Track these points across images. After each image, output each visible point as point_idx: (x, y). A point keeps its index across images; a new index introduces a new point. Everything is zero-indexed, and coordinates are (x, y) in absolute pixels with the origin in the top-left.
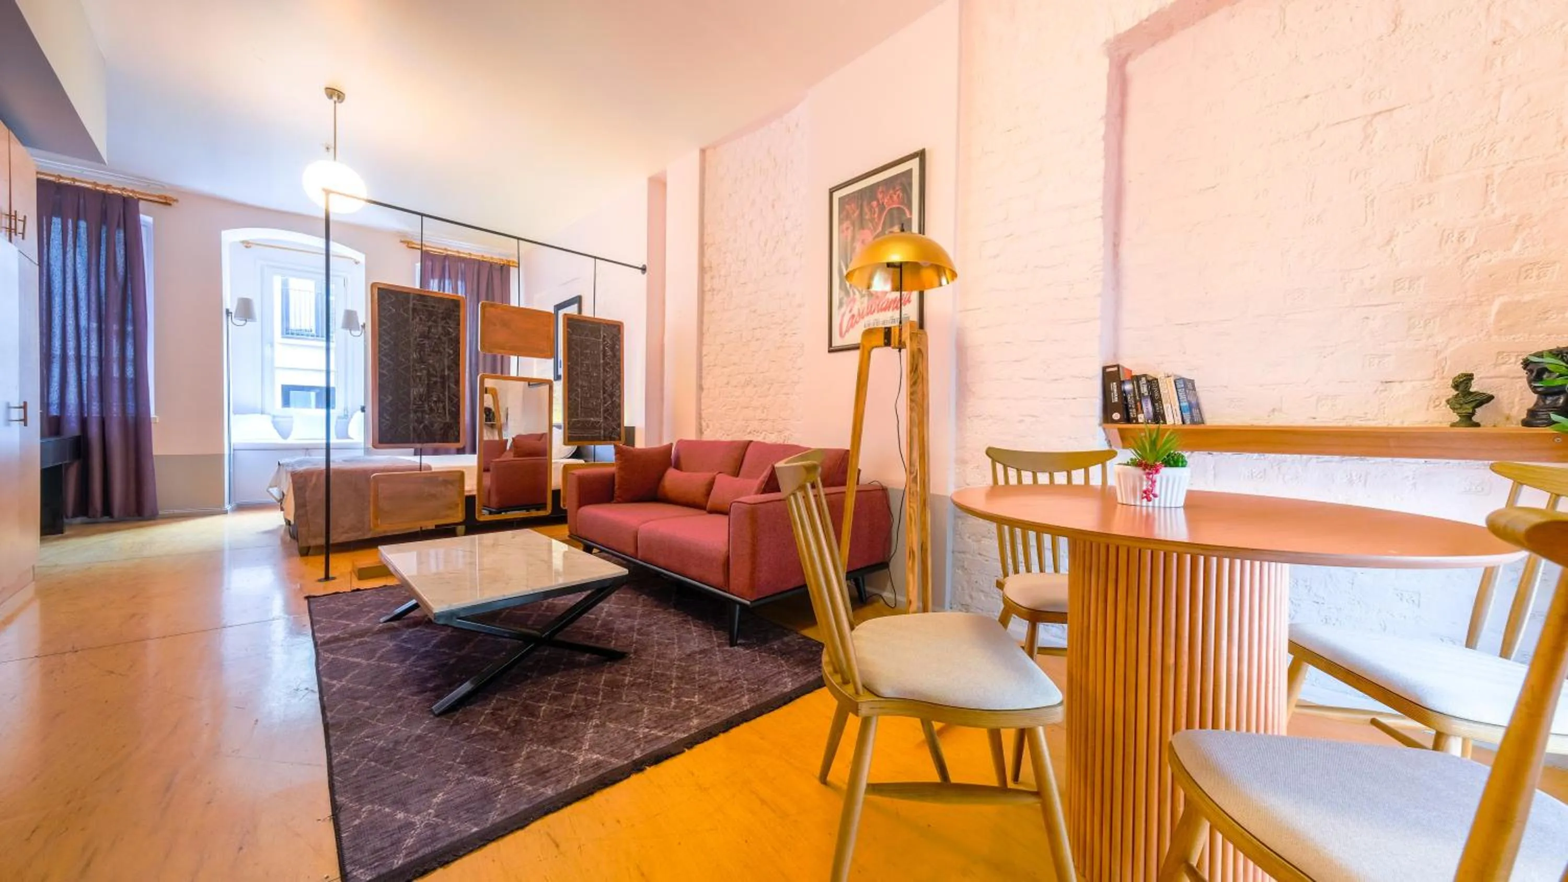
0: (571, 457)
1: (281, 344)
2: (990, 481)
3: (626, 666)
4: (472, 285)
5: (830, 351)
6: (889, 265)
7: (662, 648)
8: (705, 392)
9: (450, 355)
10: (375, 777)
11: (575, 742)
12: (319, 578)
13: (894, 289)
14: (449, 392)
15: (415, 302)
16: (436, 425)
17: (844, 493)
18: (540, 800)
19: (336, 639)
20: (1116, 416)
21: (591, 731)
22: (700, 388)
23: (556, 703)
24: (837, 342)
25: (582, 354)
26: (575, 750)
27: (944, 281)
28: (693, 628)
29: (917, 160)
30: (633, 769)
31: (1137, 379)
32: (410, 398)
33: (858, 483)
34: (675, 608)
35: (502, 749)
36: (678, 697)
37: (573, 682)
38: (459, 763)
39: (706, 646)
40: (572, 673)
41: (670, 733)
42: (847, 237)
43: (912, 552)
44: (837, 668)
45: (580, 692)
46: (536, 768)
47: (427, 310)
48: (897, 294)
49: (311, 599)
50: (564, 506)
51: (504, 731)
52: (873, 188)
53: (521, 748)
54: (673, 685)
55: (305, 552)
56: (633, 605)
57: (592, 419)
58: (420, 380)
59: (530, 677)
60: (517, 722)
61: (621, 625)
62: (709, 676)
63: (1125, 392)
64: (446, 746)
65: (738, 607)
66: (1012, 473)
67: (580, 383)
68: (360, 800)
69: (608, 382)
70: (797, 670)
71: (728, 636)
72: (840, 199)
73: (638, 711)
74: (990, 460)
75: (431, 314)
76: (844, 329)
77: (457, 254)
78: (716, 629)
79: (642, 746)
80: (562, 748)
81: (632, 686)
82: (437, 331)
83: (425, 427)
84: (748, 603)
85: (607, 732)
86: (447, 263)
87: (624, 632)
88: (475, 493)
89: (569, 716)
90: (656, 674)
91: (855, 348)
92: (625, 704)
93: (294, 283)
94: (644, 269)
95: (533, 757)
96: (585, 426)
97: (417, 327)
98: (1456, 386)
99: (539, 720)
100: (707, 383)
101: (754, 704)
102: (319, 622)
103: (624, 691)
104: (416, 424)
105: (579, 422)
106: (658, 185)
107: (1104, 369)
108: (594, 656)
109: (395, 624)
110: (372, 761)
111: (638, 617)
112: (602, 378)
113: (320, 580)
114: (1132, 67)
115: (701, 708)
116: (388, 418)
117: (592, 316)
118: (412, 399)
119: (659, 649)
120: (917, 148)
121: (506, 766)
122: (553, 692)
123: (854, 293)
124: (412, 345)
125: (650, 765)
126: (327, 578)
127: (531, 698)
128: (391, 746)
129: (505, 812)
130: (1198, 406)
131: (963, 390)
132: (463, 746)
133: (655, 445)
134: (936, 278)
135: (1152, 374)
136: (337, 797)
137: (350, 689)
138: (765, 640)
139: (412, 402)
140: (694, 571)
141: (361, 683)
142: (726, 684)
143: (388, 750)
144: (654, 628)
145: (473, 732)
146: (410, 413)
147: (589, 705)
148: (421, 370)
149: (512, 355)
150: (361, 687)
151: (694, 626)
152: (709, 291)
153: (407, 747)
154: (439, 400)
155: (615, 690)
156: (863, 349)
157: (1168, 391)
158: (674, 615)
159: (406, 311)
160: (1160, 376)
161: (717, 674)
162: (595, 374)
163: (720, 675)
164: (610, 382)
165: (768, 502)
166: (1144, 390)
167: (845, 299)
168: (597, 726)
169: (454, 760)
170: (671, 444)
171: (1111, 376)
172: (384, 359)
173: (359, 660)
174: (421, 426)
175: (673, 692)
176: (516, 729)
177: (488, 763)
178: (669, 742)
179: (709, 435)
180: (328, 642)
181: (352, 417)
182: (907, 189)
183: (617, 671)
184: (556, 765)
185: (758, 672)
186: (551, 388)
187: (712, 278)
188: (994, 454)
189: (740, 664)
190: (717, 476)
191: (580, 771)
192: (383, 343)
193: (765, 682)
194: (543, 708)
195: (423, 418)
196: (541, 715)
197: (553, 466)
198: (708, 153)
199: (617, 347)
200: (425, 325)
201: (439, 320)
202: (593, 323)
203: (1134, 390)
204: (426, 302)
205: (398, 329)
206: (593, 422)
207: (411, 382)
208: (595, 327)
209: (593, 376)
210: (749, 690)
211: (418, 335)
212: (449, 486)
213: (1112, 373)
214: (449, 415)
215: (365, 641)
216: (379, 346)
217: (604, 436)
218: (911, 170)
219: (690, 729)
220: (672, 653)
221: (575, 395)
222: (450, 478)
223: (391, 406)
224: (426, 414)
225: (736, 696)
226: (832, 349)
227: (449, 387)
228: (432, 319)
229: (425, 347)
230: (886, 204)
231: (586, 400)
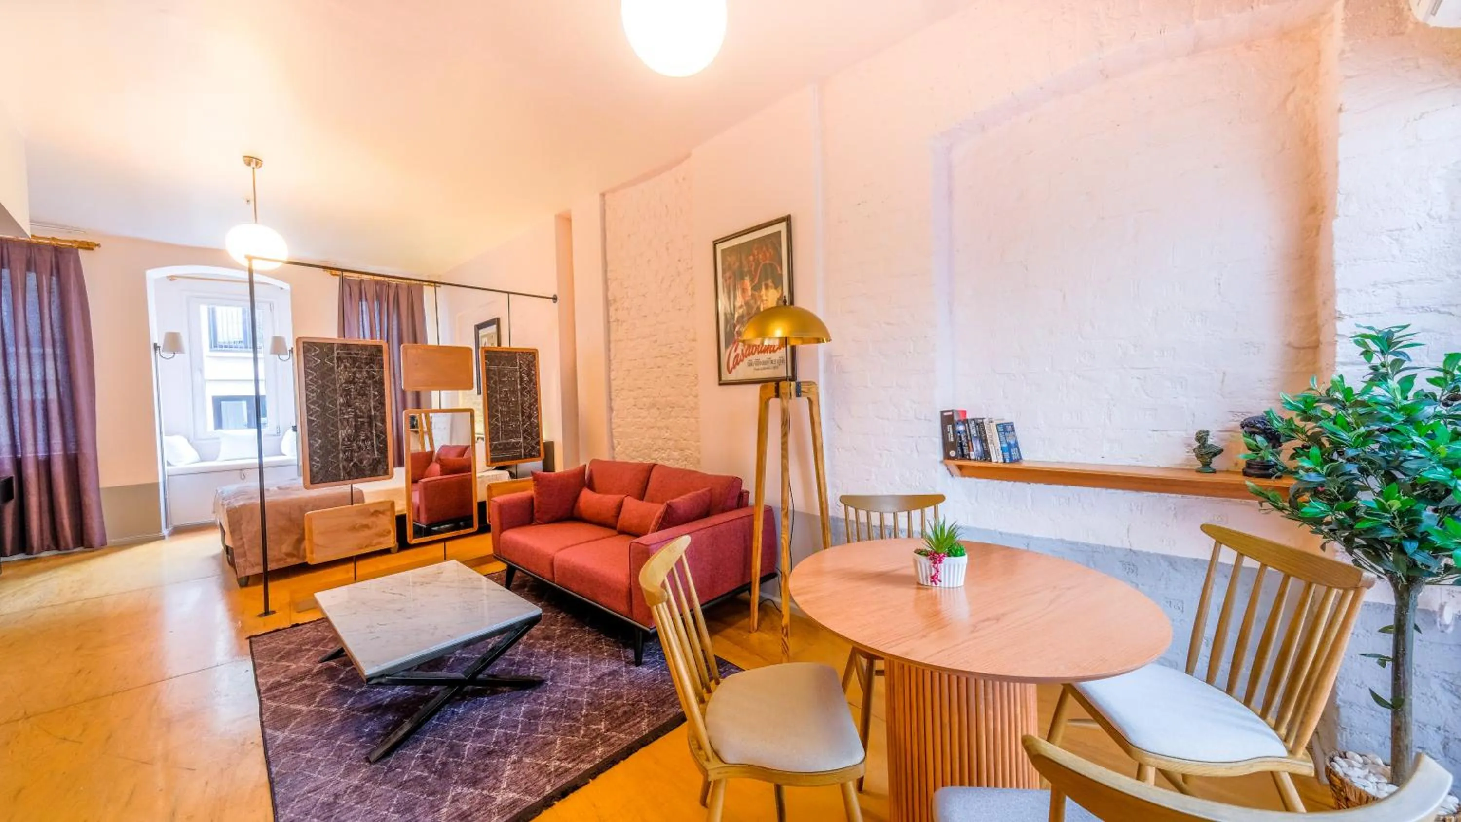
1: (210, 357)
3: (543, 694)
5: (720, 384)
7: (576, 671)
8: (615, 412)
9: (375, 396)
11: (495, 781)
12: (261, 613)
14: (376, 431)
15: (339, 351)
16: (365, 462)
19: (278, 685)
20: (952, 453)
21: (509, 767)
22: (611, 409)
23: (480, 740)
24: (725, 376)
25: (501, 382)
26: (494, 790)
28: (605, 648)
29: (784, 224)
30: (544, 806)
31: (968, 422)
32: (338, 440)
34: (590, 627)
35: (429, 795)
36: (586, 725)
37: (496, 715)
38: (392, 813)
39: (615, 666)
40: (495, 706)
41: (577, 764)
45: (501, 726)
46: (459, 812)
47: (351, 358)
49: (253, 639)
50: (490, 521)
51: (433, 775)
52: (749, 244)
53: (447, 793)
54: (584, 712)
55: (245, 582)
56: (552, 625)
57: (513, 440)
58: (348, 423)
59: (457, 714)
60: (444, 764)
61: (540, 648)
62: (615, 700)
63: (959, 432)
64: (381, 795)
65: (641, 633)
67: (500, 408)
69: (526, 405)
71: (634, 656)
73: (552, 743)
74: (842, 505)
75: (354, 361)
76: (731, 366)
78: (624, 646)
79: (553, 781)
80: (483, 789)
81: (547, 715)
82: (361, 376)
83: (355, 464)
84: (648, 629)
85: (523, 768)
87: (542, 656)
88: (405, 512)
89: (491, 753)
90: (569, 701)
91: (741, 382)
92: (540, 736)
93: (220, 311)
94: (555, 299)
95: (458, 800)
96: (507, 448)
97: (341, 375)
98: (1197, 441)
99: (463, 761)
100: (615, 405)
101: (652, 728)
102: (261, 665)
103: (541, 721)
104: (345, 463)
105: (500, 444)
106: (565, 221)
107: (942, 412)
109: (333, 662)
111: (556, 638)
112: (520, 402)
113: (260, 616)
115: (606, 736)
116: (318, 460)
117: (508, 346)
118: (341, 440)
119: (573, 673)
120: (784, 214)
121: (434, 813)
122: (477, 728)
124: (338, 391)
125: (559, 799)
126: (267, 612)
127: (457, 736)
128: (331, 799)
130: (1016, 445)
132: (395, 795)
133: (572, 468)
135: (979, 418)
137: (292, 740)
139: (340, 443)
141: (302, 733)
142: (630, 707)
143: (329, 805)
144: (570, 649)
145: (406, 777)
146: (339, 453)
147: (507, 740)
148: (348, 413)
149: (434, 390)
150: (304, 737)
152: (614, 322)
153: (346, 800)
154: (367, 438)
155: (532, 721)
157: (992, 433)
159: (331, 360)
160: (986, 421)
161: (622, 697)
162: (513, 400)
163: (625, 698)
164: (528, 405)
166: (973, 432)
168: (514, 762)
169: (387, 810)
170: (585, 466)
171: (948, 419)
172: (312, 407)
173: (298, 707)
174: (352, 463)
175: (583, 719)
176: (444, 771)
178: (576, 774)
179: (620, 456)
180: (269, 689)
181: (284, 434)
182: (777, 248)
183: (535, 700)
184: (478, 807)
185: (658, 692)
186: (473, 417)
187: (616, 310)
188: (847, 499)
189: (643, 685)
190: (625, 499)
191: (499, 812)
192: (310, 392)
193: (664, 702)
194: (468, 747)
195: (352, 456)
196: (466, 753)
197: (478, 480)
198: (607, 197)
199: (533, 372)
200: (349, 372)
201: (363, 366)
202: (509, 353)
203: (965, 431)
204: (350, 349)
205: (324, 378)
206: (514, 443)
207: (339, 424)
208: (511, 356)
209: (511, 401)
210: (650, 713)
211: (343, 381)
212: (381, 515)
213: (949, 416)
214: (378, 451)
215: (305, 684)
216: (307, 395)
217: (524, 455)
218: (780, 232)
219: (595, 758)
220: (585, 677)
221: (496, 420)
222: (381, 509)
223: (321, 449)
224: (355, 452)
225: (637, 721)
226: (721, 382)
227: (376, 425)
228: (357, 365)
229: (351, 391)
230: (761, 261)
231: (506, 423)
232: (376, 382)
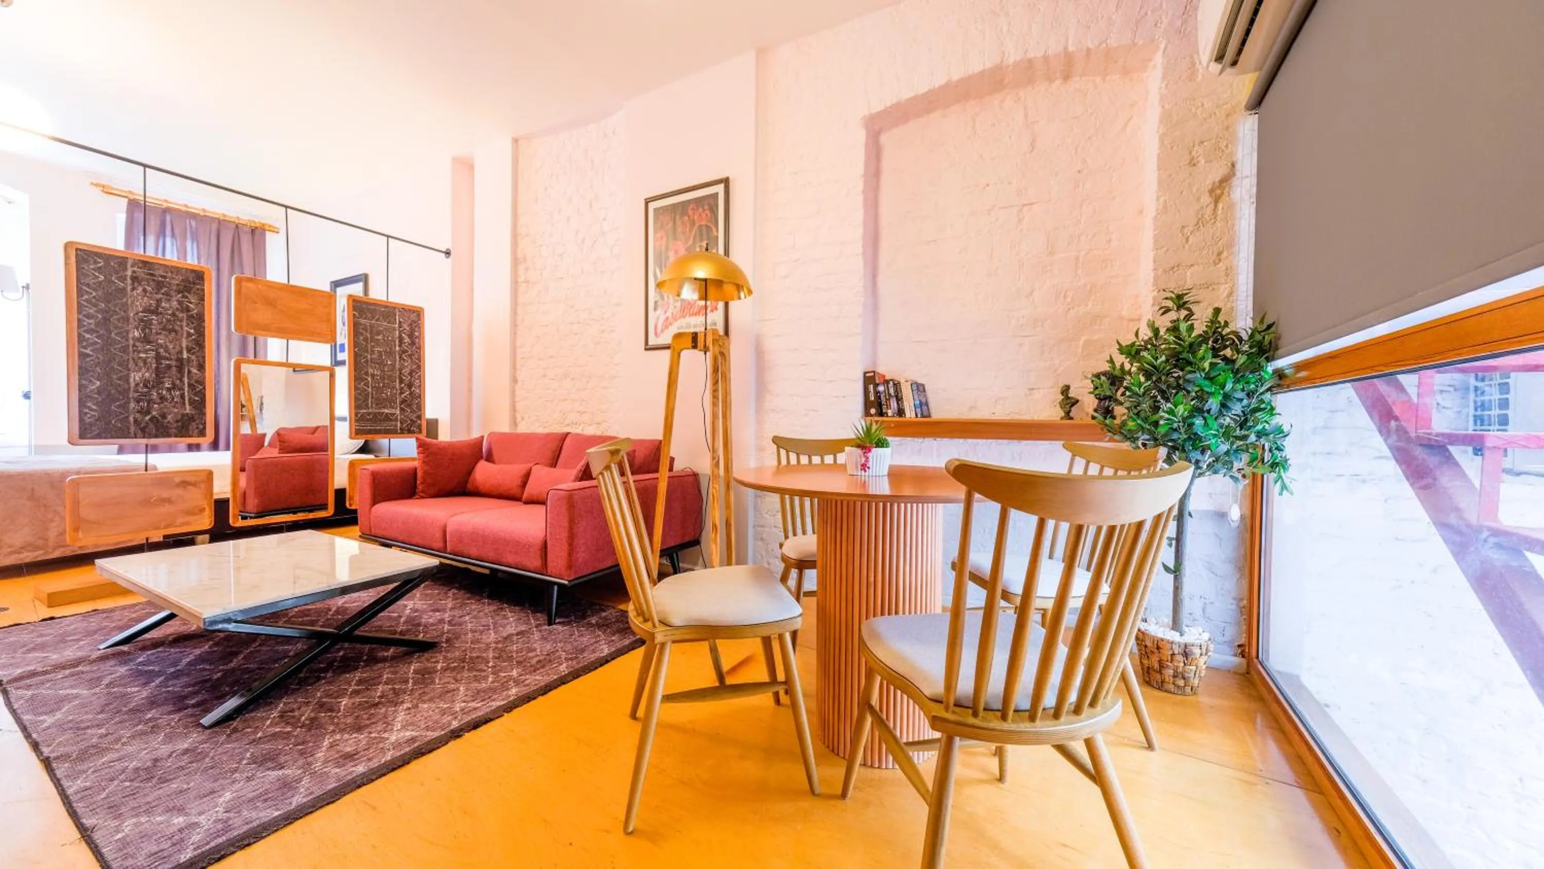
0: (356, 453)
2: (775, 463)
3: (438, 654)
4: (209, 248)
5: (646, 349)
6: (696, 279)
7: (476, 634)
8: (519, 384)
9: (189, 335)
10: (134, 794)
11: (385, 725)
13: (700, 299)
14: (188, 379)
15: (135, 269)
16: (169, 417)
17: (658, 478)
18: (350, 777)
19: (32, 674)
20: (872, 411)
21: (403, 714)
22: (515, 380)
23: (360, 696)
24: (652, 342)
25: (372, 339)
26: (385, 732)
27: (742, 295)
28: (509, 614)
29: (722, 186)
30: (451, 737)
31: (886, 382)
32: (129, 384)
33: (671, 469)
34: (489, 597)
35: (299, 744)
36: (495, 673)
37: (377, 675)
38: (246, 764)
39: (523, 628)
40: (375, 668)
41: (487, 703)
42: (661, 246)
43: (715, 526)
44: (639, 612)
45: (387, 683)
46: (341, 754)
47: (153, 280)
48: (702, 303)
50: (351, 505)
51: (298, 729)
52: (684, 204)
53: (322, 740)
54: (490, 664)
56: (441, 600)
57: (386, 411)
58: (145, 364)
59: (325, 678)
60: (313, 720)
61: (429, 618)
62: (527, 653)
63: (879, 392)
64: (226, 752)
65: (556, 588)
66: (793, 457)
67: (371, 371)
68: (118, 817)
69: (406, 371)
70: (613, 638)
71: (546, 618)
72: (655, 209)
73: (454, 690)
74: (775, 446)
75: (159, 285)
76: (658, 330)
77: (184, 209)
78: (534, 612)
79: (459, 718)
80: (370, 733)
81: (446, 670)
82: (170, 306)
83: (154, 419)
84: (566, 582)
85: (420, 711)
86: (168, 218)
87: (433, 625)
88: (227, 495)
89: (377, 705)
90: (471, 658)
91: (667, 347)
92: (439, 686)
94: (448, 253)
95: (337, 745)
96: (377, 418)
97: (138, 301)
98: (1062, 393)
99: (339, 714)
100: (521, 375)
101: (572, 670)
103: (437, 676)
104: (138, 415)
105: (369, 414)
106: (465, 165)
107: (865, 373)
108: (402, 649)
109: (125, 648)
110: (125, 781)
111: (448, 610)
112: (397, 366)
114: (883, 138)
115: (520, 679)
116: (94, 407)
117: (384, 298)
118: (132, 385)
119: (474, 636)
120: (722, 176)
121: (306, 758)
122: (353, 687)
123: (668, 298)
124: (131, 320)
125: (468, 731)
127: (328, 696)
128: (149, 764)
129: (311, 794)
130: (927, 404)
131: (761, 389)
132: (248, 749)
133: (462, 437)
134: (736, 293)
135: (897, 378)
136: (84, 821)
137: (69, 721)
138: (584, 617)
139: (132, 389)
140: (510, 559)
141: (87, 713)
142: (545, 657)
143: (146, 769)
144: (467, 618)
145: (259, 735)
146: (129, 402)
147: (396, 693)
148: (146, 352)
149: (278, 337)
150: (87, 717)
151: (511, 612)
152: (524, 282)
153: (172, 762)
154: (174, 387)
155: (426, 676)
156: (674, 348)
157: (907, 392)
158: (489, 604)
159: (122, 279)
160: (902, 381)
161: (535, 650)
162: (389, 363)
163: (538, 650)
164: (409, 371)
165: (585, 488)
166: (892, 391)
167: (660, 303)
168: (408, 709)
169: (239, 763)
170: (483, 437)
171: (870, 379)
172: (87, 336)
173: (76, 690)
174: (148, 418)
175: (490, 670)
176: (313, 724)
177: (282, 759)
178: (487, 711)
179: (523, 428)
180: (19, 678)
182: (714, 210)
183: (428, 660)
184: (365, 747)
185: (575, 644)
186: (332, 376)
187: (527, 269)
188: (779, 442)
189: (558, 639)
190: (533, 468)
191: (394, 748)
192: (84, 316)
193: (583, 651)
194: (343, 703)
195: (149, 408)
196: (342, 708)
197: (336, 462)
198: (521, 143)
199: (417, 334)
200: (151, 298)
201: (173, 294)
202: (386, 307)
203: (885, 391)
204: (154, 270)
205: (109, 302)
206: (387, 413)
207: (131, 365)
208: (388, 311)
209: (386, 365)
210: (567, 659)
211: (141, 309)
212: (191, 487)
213: (871, 377)
214: (190, 405)
215: (80, 671)
216: (79, 320)
217: (401, 429)
218: (717, 194)
219: (510, 696)
220: (489, 637)
221: (365, 385)
222: (191, 479)
223: (99, 393)
224: (155, 403)
225: (554, 665)
226: (648, 347)
227: (189, 372)
228: (163, 291)
229: (151, 324)
230: (696, 221)
231: (378, 390)
232: (192, 316)
